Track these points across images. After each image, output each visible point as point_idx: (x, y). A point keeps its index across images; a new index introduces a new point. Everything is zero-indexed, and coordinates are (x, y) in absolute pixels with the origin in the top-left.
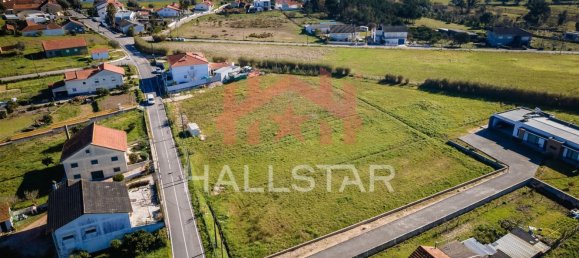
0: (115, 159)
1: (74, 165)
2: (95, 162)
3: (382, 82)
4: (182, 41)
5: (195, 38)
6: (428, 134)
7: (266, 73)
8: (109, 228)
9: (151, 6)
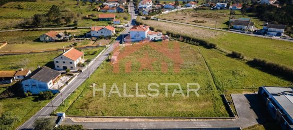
0: (71, 63)
1: (57, 62)
2: (64, 62)
3: (229, 55)
4: (157, 20)
5: (165, 19)
6: (218, 88)
7: (175, 40)
8: (41, 87)
9: (165, 3)
